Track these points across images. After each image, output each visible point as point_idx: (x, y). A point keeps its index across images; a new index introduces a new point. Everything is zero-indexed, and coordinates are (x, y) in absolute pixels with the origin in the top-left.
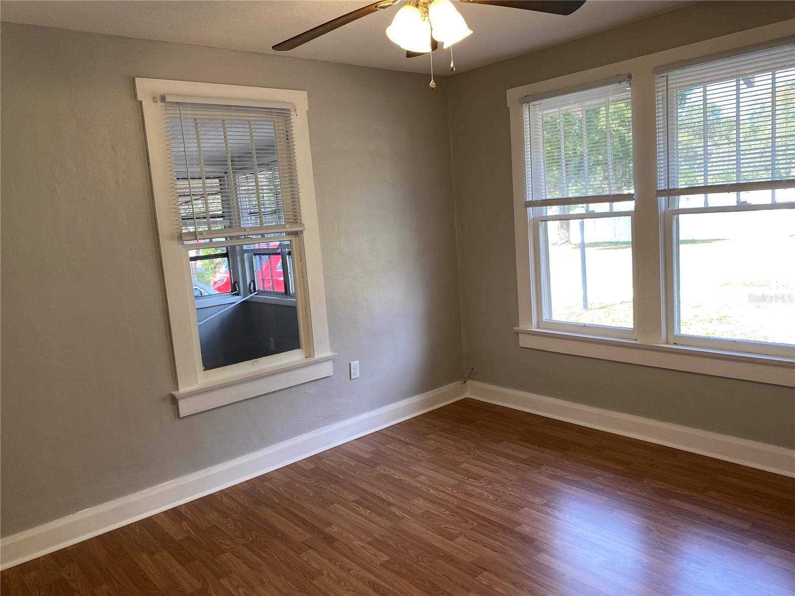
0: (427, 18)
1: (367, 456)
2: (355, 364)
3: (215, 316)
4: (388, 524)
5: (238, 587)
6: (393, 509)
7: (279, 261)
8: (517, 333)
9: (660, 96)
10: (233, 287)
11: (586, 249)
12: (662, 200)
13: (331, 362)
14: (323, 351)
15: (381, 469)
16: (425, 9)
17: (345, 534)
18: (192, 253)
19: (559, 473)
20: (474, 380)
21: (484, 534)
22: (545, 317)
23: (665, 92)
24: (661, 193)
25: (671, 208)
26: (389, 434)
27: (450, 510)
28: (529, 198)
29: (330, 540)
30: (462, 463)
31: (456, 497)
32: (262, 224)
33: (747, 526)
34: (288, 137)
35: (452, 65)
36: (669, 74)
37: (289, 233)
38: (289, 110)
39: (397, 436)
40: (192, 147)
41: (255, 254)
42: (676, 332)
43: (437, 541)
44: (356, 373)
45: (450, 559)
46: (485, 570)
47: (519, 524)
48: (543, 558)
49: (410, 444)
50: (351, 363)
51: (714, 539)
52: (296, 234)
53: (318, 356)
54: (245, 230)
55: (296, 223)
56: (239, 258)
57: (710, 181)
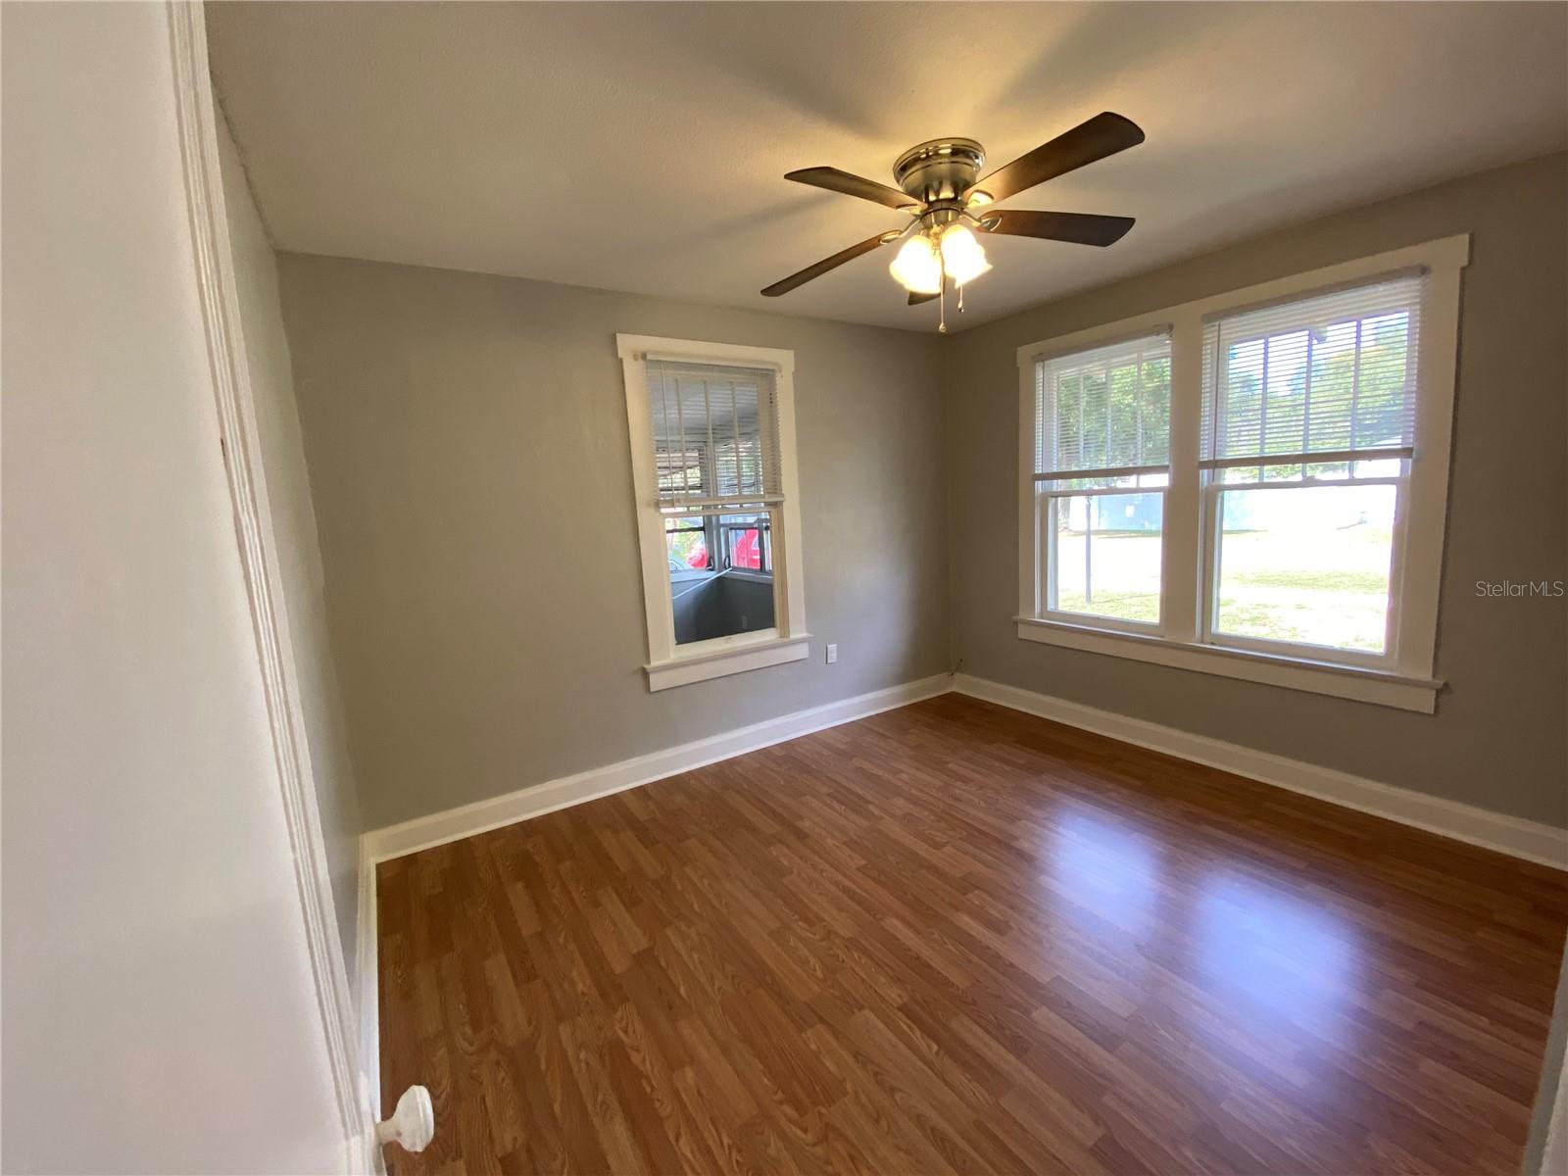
0: (938, 252)
1: (843, 747)
2: (832, 647)
3: (690, 590)
4: (866, 823)
5: (703, 877)
6: (871, 807)
7: (755, 536)
8: (1016, 623)
9: (1208, 350)
10: (708, 562)
11: (1092, 537)
12: (1204, 474)
13: (806, 645)
14: (798, 633)
15: (857, 762)
16: (935, 241)
17: (818, 830)
18: (669, 526)
19: (1065, 784)
20: (962, 672)
21: (975, 847)
22: (1050, 607)
23: (1216, 345)
24: (1204, 465)
25: (1216, 483)
26: (866, 724)
27: (936, 815)
28: (1038, 471)
29: (801, 835)
30: (950, 762)
31: (943, 802)
32: (740, 494)
33: (1302, 865)
34: (772, 401)
35: (960, 305)
36: (1223, 323)
37: (767, 504)
38: (773, 371)
39: (876, 729)
40: (673, 413)
41: (731, 529)
42: (1213, 629)
43: (922, 849)
44: (833, 657)
45: (935, 870)
46: (977, 888)
47: (1017, 839)
48: (1044, 879)
49: (889, 738)
50: (829, 646)
51: (1259, 878)
52: (775, 505)
53: (793, 637)
54: (723, 498)
55: (776, 493)
56: (715, 532)
57: (1267, 450)
